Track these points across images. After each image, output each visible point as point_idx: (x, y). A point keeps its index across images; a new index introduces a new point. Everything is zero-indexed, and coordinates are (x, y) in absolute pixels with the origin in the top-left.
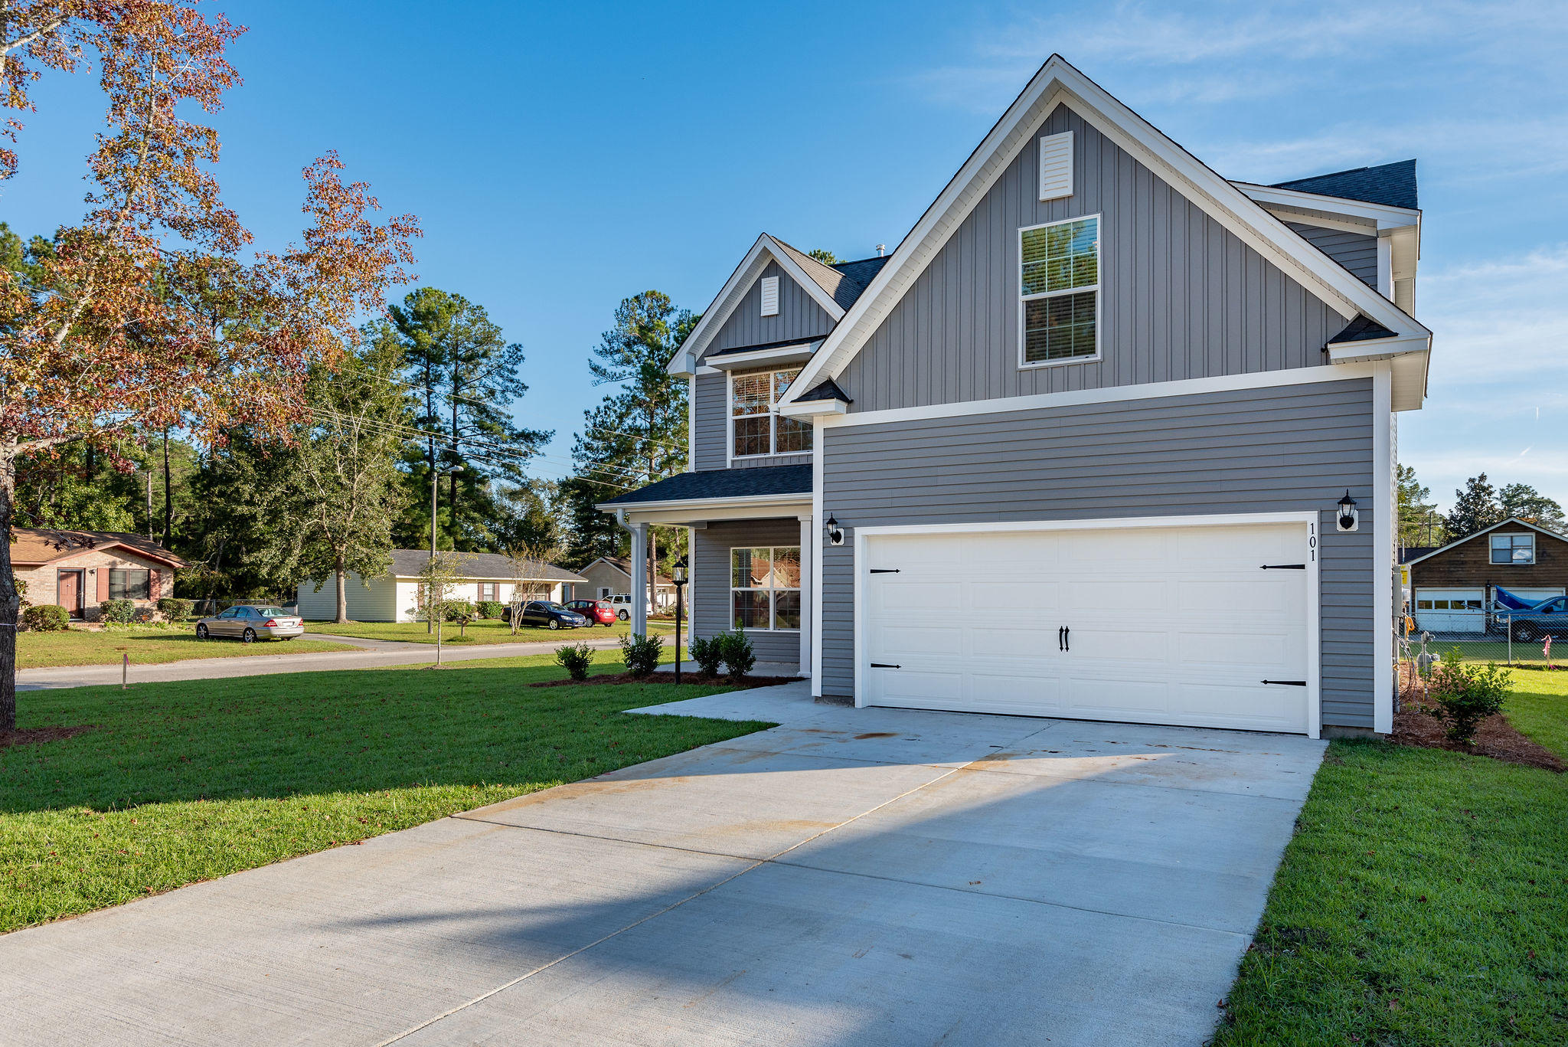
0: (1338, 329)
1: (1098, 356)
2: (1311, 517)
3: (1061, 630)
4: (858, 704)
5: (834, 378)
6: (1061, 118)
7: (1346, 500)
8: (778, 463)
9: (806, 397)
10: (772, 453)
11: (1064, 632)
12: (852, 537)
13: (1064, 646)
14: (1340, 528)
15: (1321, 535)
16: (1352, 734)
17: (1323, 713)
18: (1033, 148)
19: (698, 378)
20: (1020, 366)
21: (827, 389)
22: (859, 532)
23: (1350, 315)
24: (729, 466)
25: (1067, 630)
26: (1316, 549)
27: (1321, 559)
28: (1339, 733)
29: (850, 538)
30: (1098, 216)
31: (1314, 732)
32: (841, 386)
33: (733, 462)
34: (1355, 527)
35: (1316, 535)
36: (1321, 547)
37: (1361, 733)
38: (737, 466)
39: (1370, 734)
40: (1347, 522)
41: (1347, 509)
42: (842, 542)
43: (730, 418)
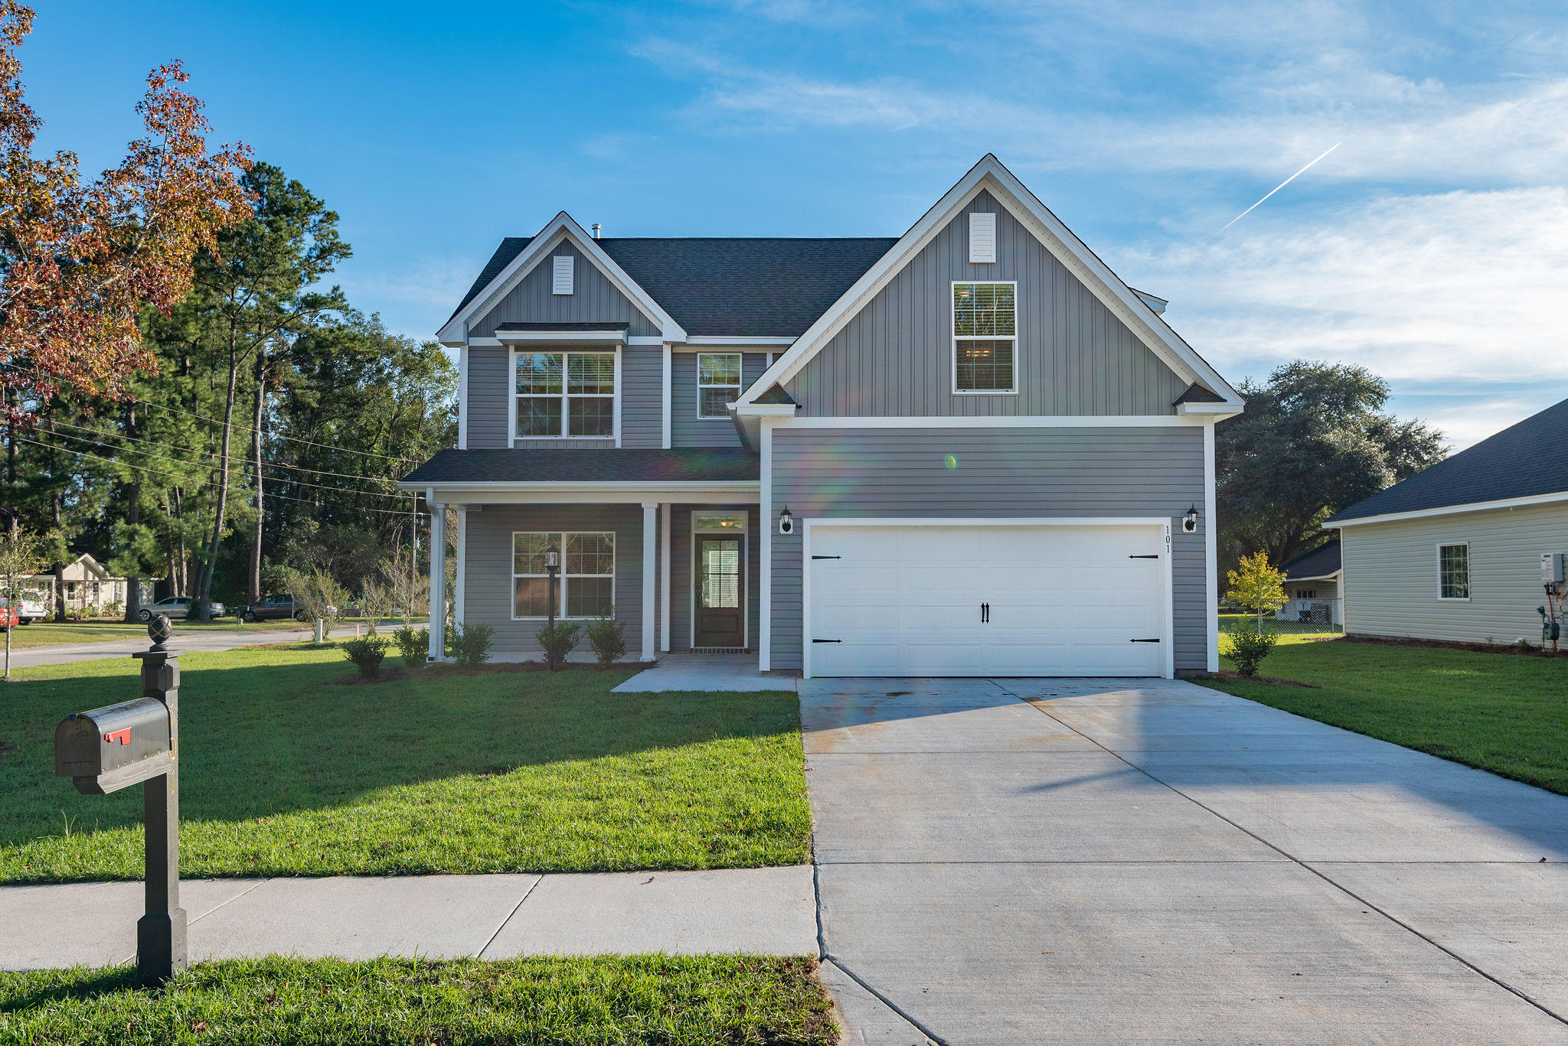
0: (1180, 392)
1: (1016, 391)
2: (1167, 521)
3: (983, 606)
4: (807, 674)
5: (783, 384)
7: (1192, 511)
8: (571, 446)
9: (762, 400)
10: (565, 434)
11: (985, 608)
12: (801, 527)
13: (985, 619)
14: (1185, 530)
15: (1173, 534)
16: (1193, 674)
17: (1175, 660)
18: (963, 218)
19: (472, 350)
20: (954, 392)
21: (776, 394)
22: (808, 523)
23: (1189, 383)
24: (511, 445)
25: (988, 606)
26: (1170, 544)
27: (1173, 551)
28: (1184, 673)
29: (800, 527)
30: (1015, 283)
31: (1170, 674)
32: (790, 392)
33: (516, 441)
34: (1194, 530)
35: (1170, 535)
36: (1173, 543)
37: (1199, 672)
38: (521, 447)
39: (1204, 673)
40: (1190, 525)
41: (1191, 517)
42: (791, 531)
43: (513, 396)
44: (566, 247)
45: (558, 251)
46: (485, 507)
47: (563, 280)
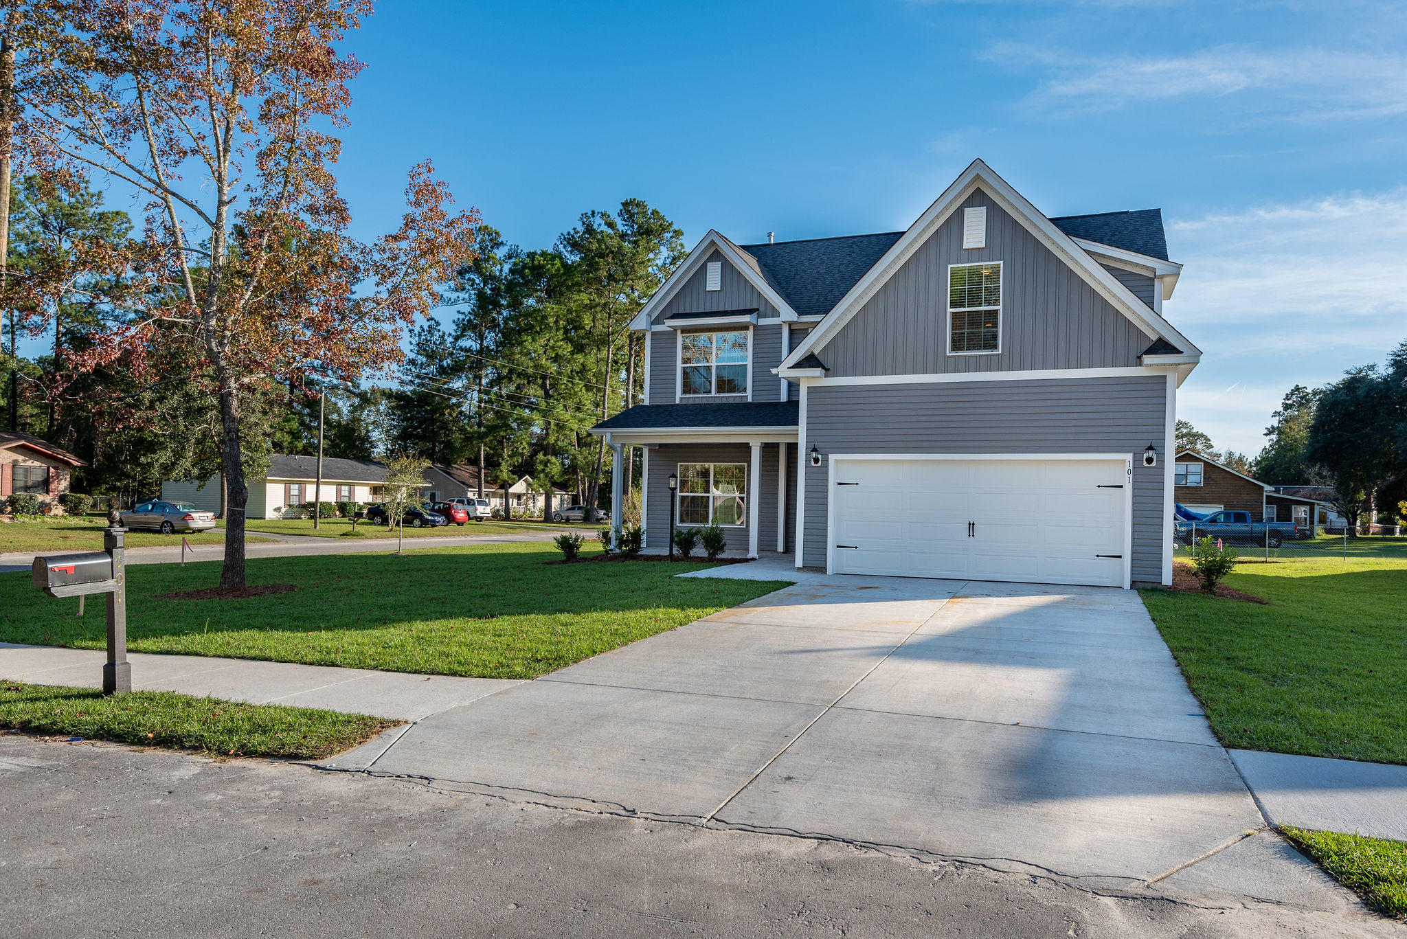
0: (1146, 347)
1: (999, 351)
2: (1129, 457)
3: (970, 524)
4: (829, 572)
5: (816, 353)
6: (978, 197)
7: (1150, 448)
8: (718, 401)
9: (798, 365)
10: (713, 394)
11: (971, 525)
12: (827, 461)
13: (971, 534)
14: (1145, 464)
15: (1134, 468)
16: (1149, 586)
17: (1132, 574)
18: (959, 213)
19: (653, 334)
20: (948, 354)
21: (810, 361)
22: (832, 457)
23: (1154, 338)
24: (678, 402)
25: (973, 524)
26: (1131, 476)
27: (1134, 482)
28: (1141, 585)
29: (826, 461)
30: (1001, 263)
31: (1127, 585)
32: (821, 359)
33: (681, 398)
34: (1154, 464)
35: (1131, 468)
36: (1134, 475)
37: (1155, 585)
38: (684, 402)
39: (1159, 586)
40: (1150, 460)
41: (1151, 453)
42: (819, 464)
43: (679, 365)
44: (717, 255)
45: (711, 259)
46: (661, 445)
47: (714, 281)
